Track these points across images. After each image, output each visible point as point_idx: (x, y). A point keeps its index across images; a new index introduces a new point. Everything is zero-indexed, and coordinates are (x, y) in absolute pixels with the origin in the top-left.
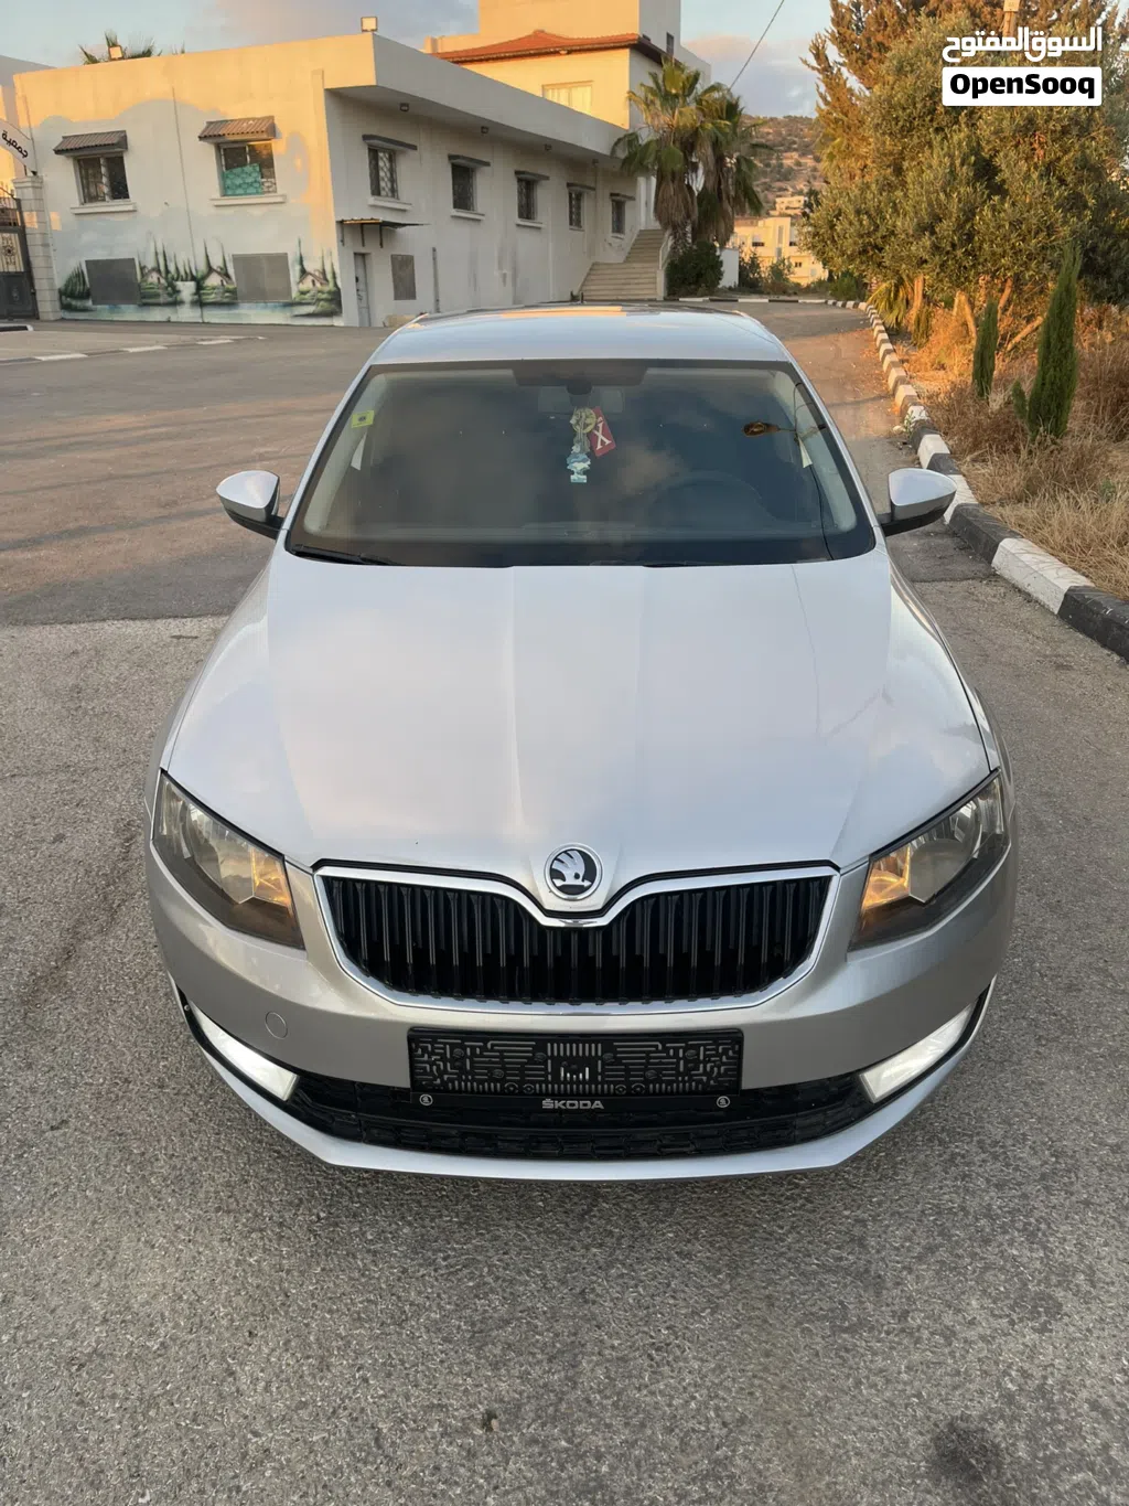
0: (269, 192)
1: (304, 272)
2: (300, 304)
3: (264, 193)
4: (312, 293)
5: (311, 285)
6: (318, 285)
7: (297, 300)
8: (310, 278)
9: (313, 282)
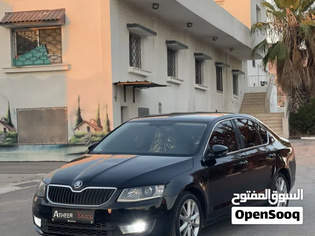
0: (54, 63)
1: (80, 121)
2: (74, 145)
3: (51, 63)
4: (86, 137)
5: (86, 131)
6: (92, 130)
7: (72, 142)
8: (86, 125)
9: (88, 128)
